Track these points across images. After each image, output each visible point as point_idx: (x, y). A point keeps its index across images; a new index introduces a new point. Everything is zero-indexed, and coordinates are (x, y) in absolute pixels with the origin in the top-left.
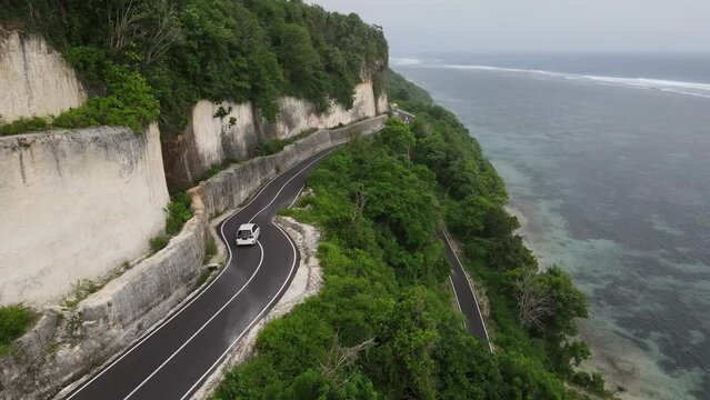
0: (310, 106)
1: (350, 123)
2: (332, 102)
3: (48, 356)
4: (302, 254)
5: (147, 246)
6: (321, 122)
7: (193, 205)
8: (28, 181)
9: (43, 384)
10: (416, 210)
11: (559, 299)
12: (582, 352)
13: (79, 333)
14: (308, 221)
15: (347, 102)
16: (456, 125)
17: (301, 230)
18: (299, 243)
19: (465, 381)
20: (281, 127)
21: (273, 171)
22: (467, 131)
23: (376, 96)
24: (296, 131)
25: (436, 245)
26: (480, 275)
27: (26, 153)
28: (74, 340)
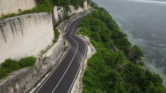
0: (74, 7)
1: (83, 12)
2: (79, 6)
3: (40, 68)
4: (87, 43)
5: (52, 42)
6: (77, 12)
7: (58, 32)
8: (31, 26)
9: (41, 74)
10: (106, 33)
11: (137, 52)
12: (143, 64)
13: (45, 62)
14: (85, 35)
15: (82, 6)
16: (106, 12)
17: (84, 37)
18: (85, 40)
19: (129, 71)
20: (69, 13)
21: (69, 23)
22: (109, 13)
23: (88, 5)
24: (72, 14)
25: (110, 41)
26: (118, 47)
27: (30, 19)
28: (45, 64)
